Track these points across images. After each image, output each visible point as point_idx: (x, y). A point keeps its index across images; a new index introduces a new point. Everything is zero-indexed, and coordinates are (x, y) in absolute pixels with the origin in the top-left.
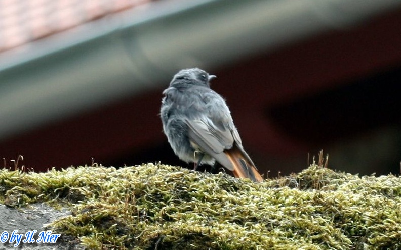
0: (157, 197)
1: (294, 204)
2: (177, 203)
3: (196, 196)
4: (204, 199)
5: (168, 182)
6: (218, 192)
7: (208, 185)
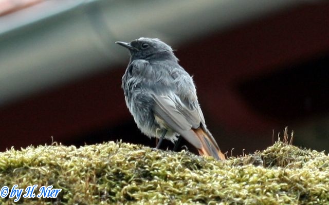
0: (119, 176)
1: (258, 182)
2: (139, 182)
3: (158, 175)
4: (166, 178)
5: (129, 161)
6: (180, 170)
7: (170, 164)
